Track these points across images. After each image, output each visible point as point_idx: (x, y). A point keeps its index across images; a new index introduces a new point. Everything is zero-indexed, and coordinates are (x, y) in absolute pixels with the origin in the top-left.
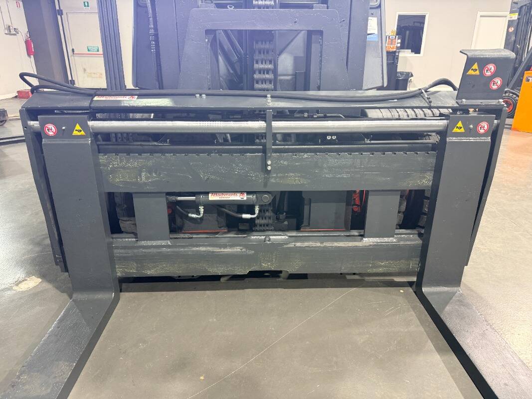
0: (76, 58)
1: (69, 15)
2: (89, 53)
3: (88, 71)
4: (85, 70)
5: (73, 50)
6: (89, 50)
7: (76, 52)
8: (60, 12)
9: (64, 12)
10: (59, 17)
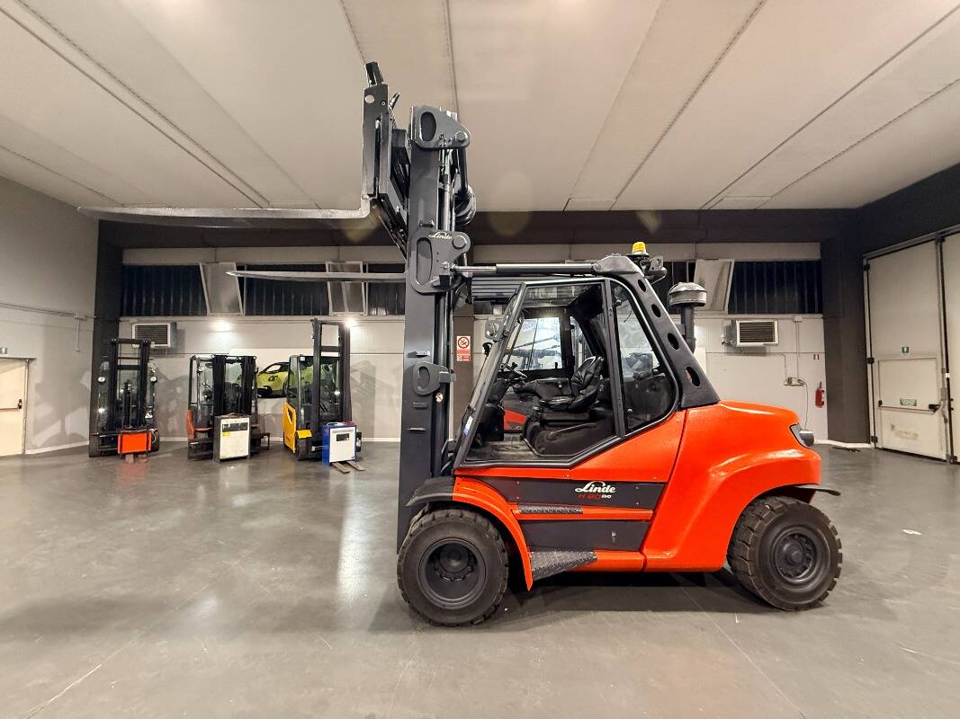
0: (883, 412)
1: (883, 363)
3: (898, 428)
4: (893, 427)
5: (880, 403)
6: (902, 403)
7: (884, 404)
8: (871, 361)
9: (876, 361)
10: (869, 366)
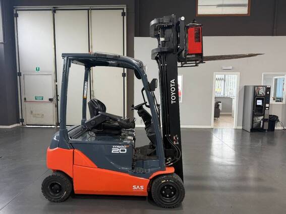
0: (26, 104)
1: (26, 76)
2: (37, 100)
3: (34, 113)
4: (32, 112)
5: (25, 99)
6: (36, 99)
7: (27, 100)
8: (20, 74)
9: (22, 74)
10: (18, 77)
